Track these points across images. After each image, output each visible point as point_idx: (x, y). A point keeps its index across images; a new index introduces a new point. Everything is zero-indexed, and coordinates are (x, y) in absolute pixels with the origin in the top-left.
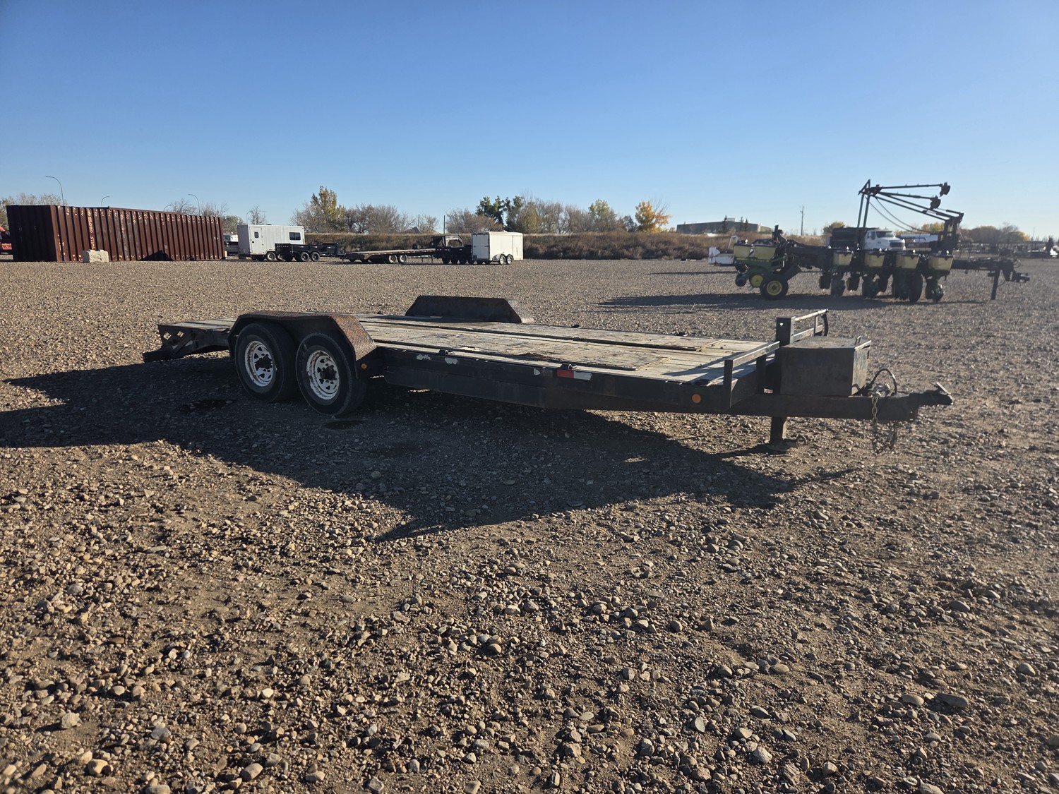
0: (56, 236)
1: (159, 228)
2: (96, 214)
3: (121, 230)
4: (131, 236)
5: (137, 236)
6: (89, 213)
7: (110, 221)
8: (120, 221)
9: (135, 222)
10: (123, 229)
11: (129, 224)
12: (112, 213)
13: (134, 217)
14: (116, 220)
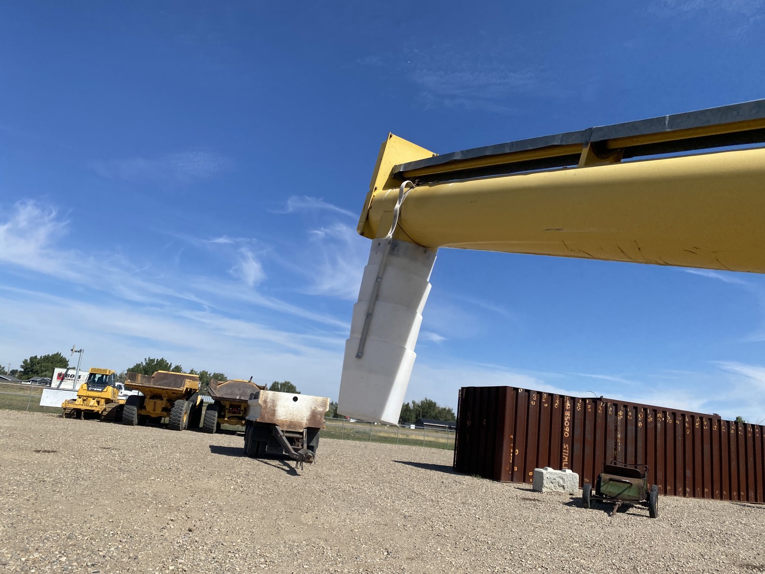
0: (508, 436)
1: (679, 438)
2: (579, 407)
3: (616, 438)
4: (631, 449)
5: (640, 450)
6: (568, 404)
7: (600, 421)
8: (616, 421)
9: (640, 424)
10: (619, 436)
11: (631, 428)
12: (605, 408)
13: (640, 416)
14: (610, 420)
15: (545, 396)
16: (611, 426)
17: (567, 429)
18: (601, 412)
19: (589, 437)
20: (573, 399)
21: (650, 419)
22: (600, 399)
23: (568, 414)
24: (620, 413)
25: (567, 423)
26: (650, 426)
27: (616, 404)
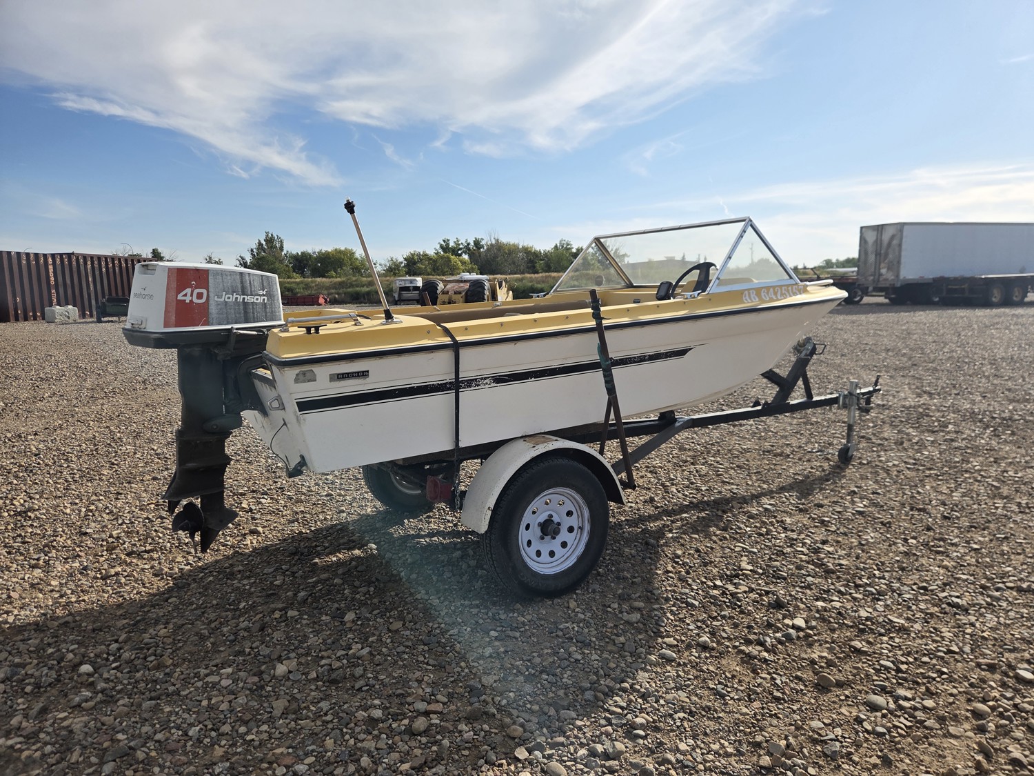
0: (10, 289)
2: (58, 260)
3: (88, 281)
4: (98, 286)
5: (106, 288)
6: (50, 260)
7: (75, 269)
8: (86, 268)
9: (104, 270)
10: (90, 279)
11: (97, 273)
12: (77, 260)
13: (103, 264)
14: (82, 268)
15: (32, 256)
16: (83, 272)
17: (52, 279)
18: (74, 263)
19: (68, 282)
20: (53, 256)
21: (110, 265)
22: (73, 254)
23: (51, 267)
24: (89, 263)
25: (51, 274)
26: (111, 270)
27: (85, 257)
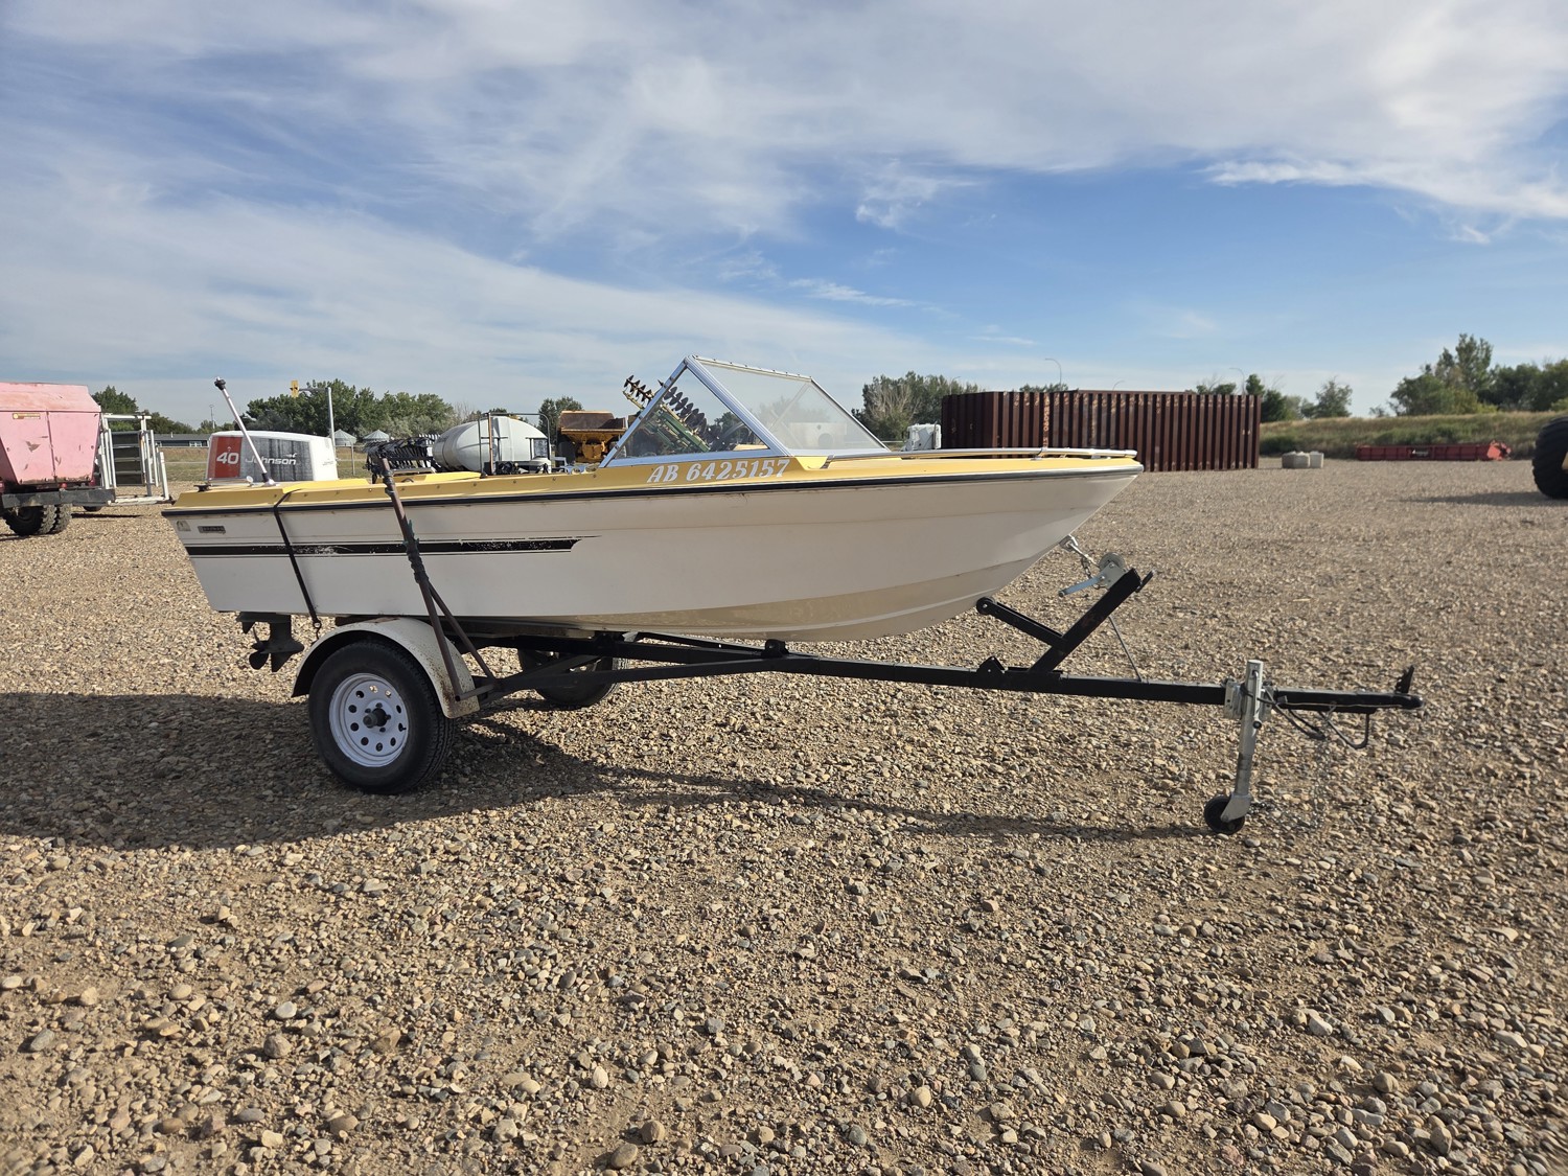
0: (996, 438)
1: (1150, 418)
2: (1057, 402)
3: (1090, 426)
4: (1103, 434)
5: (1113, 434)
6: (1047, 397)
7: (1076, 411)
8: (1090, 410)
9: (1113, 410)
10: (1094, 423)
11: (1104, 415)
12: (1081, 399)
13: (1114, 403)
14: (1085, 409)
16: (1086, 415)
17: (1047, 424)
18: (1076, 403)
19: (1066, 428)
21: (1123, 404)
22: (1076, 391)
23: (1047, 409)
24: (1095, 402)
25: (1046, 418)
26: (1123, 411)
27: (1091, 395)
